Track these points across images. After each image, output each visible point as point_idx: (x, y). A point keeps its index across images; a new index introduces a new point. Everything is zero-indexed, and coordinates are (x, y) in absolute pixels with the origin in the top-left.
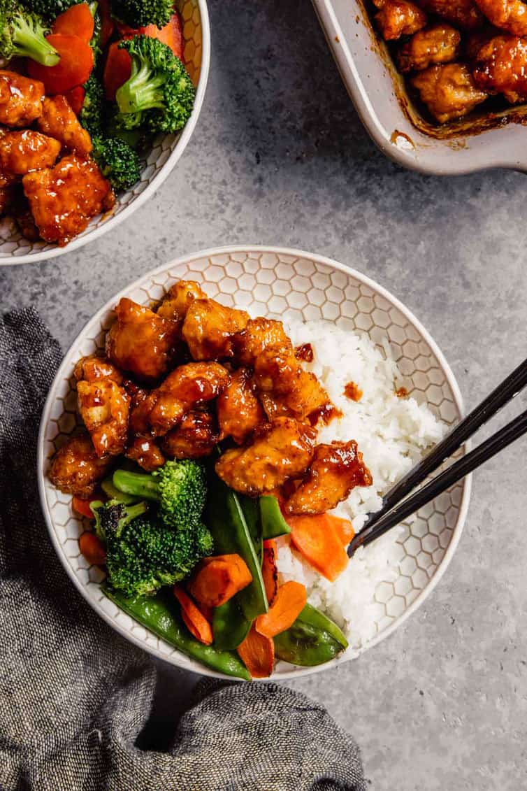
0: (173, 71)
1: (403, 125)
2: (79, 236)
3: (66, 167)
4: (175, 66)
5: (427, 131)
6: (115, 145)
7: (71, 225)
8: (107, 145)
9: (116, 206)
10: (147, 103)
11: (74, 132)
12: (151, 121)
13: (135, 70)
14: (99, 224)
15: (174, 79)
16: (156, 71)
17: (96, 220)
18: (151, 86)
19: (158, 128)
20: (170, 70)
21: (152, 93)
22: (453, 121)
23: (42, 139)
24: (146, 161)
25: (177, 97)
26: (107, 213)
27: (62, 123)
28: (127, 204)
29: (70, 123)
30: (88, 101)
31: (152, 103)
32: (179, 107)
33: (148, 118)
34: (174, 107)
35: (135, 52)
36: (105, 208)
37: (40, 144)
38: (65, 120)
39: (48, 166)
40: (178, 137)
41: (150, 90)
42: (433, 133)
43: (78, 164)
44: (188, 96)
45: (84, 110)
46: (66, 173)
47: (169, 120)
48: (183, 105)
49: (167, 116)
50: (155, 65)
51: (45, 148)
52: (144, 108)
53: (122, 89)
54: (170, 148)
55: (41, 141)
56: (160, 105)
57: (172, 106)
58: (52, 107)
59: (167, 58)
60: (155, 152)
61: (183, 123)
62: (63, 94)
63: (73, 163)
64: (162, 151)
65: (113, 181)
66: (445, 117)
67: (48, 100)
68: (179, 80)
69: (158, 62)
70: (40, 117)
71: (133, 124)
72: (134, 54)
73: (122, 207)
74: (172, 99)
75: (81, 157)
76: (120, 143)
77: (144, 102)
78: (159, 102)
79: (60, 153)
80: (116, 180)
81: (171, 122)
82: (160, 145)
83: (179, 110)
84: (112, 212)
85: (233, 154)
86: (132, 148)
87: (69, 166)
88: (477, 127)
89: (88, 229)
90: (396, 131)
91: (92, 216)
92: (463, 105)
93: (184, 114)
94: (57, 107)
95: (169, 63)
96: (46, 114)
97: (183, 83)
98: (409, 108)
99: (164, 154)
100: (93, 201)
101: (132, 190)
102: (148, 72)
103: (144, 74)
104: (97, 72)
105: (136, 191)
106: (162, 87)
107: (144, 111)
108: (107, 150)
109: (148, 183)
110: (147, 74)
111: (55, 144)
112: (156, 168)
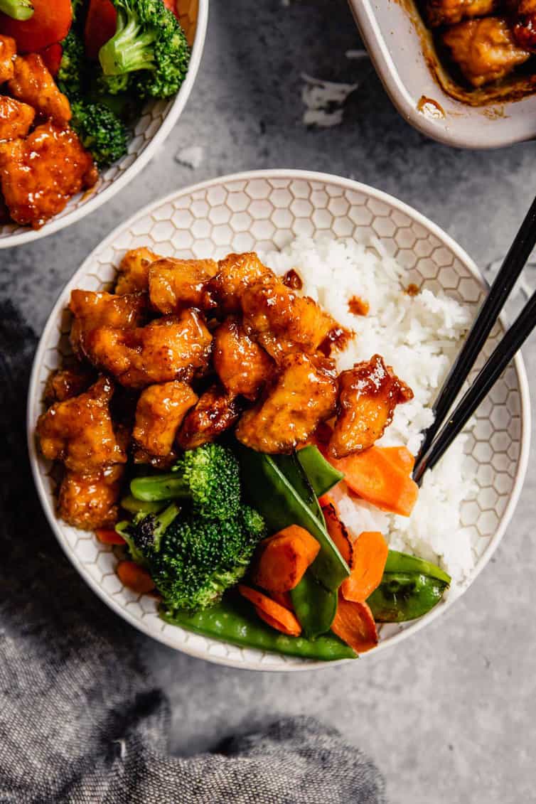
0: (164, 27)
1: (431, 91)
2: (57, 217)
3: (42, 137)
4: (166, 21)
5: (460, 96)
6: (97, 112)
7: (47, 205)
8: (88, 112)
9: (99, 183)
10: (135, 64)
11: (51, 98)
12: (140, 85)
13: (121, 24)
14: (80, 204)
15: (166, 36)
16: (146, 27)
17: (76, 200)
18: (140, 43)
19: (148, 93)
20: (162, 25)
21: (142, 51)
22: (489, 85)
23: (13, 104)
24: (133, 131)
25: (170, 57)
26: (88, 191)
27: (37, 86)
28: (112, 181)
29: (46, 86)
30: (66, 61)
31: (142, 63)
32: (172, 68)
33: (135, 82)
34: (166, 69)
35: (121, 4)
36: (86, 186)
37: (10, 110)
38: (40, 83)
39: (20, 137)
40: (170, 104)
41: (138, 49)
42: (467, 99)
43: (55, 134)
44: (182, 56)
45: (61, 71)
46: (41, 145)
47: (160, 84)
48: (177, 66)
49: (157, 78)
50: (144, 20)
51: (17, 115)
52: (131, 69)
53: (106, 48)
54: (161, 116)
55: (13, 108)
56: (150, 66)
57: (163, 68)
58: (25, 68)
59: (158, 11)
60: (144, 120)
61: (176, 87)
62: (38, 53)
63: (48, 132)
64: (152, 119)
65: (95, 154)
66: (480, 80)
67: (20, 60)
68: (172, 37)
69: (147, 17)
70: (11, 79)
71: (119, 87)
72: (119, 6)
73: (105, 185)
74: (164, 59)
75: (59, 126)
76: (103, 109)
77: (131, 63)
78: (147, 62)
79: (34, 121)
80: (99, 153)
81: (163, 86)
82: (150, 114)
83: (172, 72)
84: (94, 190)
85: (235, 123)
86: (117, 116)
87: (45, 136)
88: (516, 93)
89: (67, 210)
90: (423, 97)
91: (71, 195)
92: (501, 66)
93: (177, 77)
94: (31, 68)
95: (160, 17)
96: (18, 75)
97: (176, 41)
98: (439, 71)
99: (154, 123)
100: (72, 177)
101: (116, 164)
102: (136, 26)
103: (132, 29)
104: (77, 27)
105: (122, 166)
106: (152, 45)
107: (131, 73)
108: (88, 118)
109: (136, 156)
110: (133, 31)
111: (28, 111)
112: (145, 139)
